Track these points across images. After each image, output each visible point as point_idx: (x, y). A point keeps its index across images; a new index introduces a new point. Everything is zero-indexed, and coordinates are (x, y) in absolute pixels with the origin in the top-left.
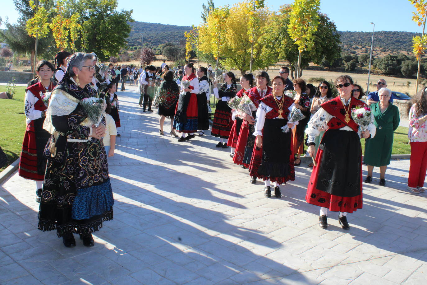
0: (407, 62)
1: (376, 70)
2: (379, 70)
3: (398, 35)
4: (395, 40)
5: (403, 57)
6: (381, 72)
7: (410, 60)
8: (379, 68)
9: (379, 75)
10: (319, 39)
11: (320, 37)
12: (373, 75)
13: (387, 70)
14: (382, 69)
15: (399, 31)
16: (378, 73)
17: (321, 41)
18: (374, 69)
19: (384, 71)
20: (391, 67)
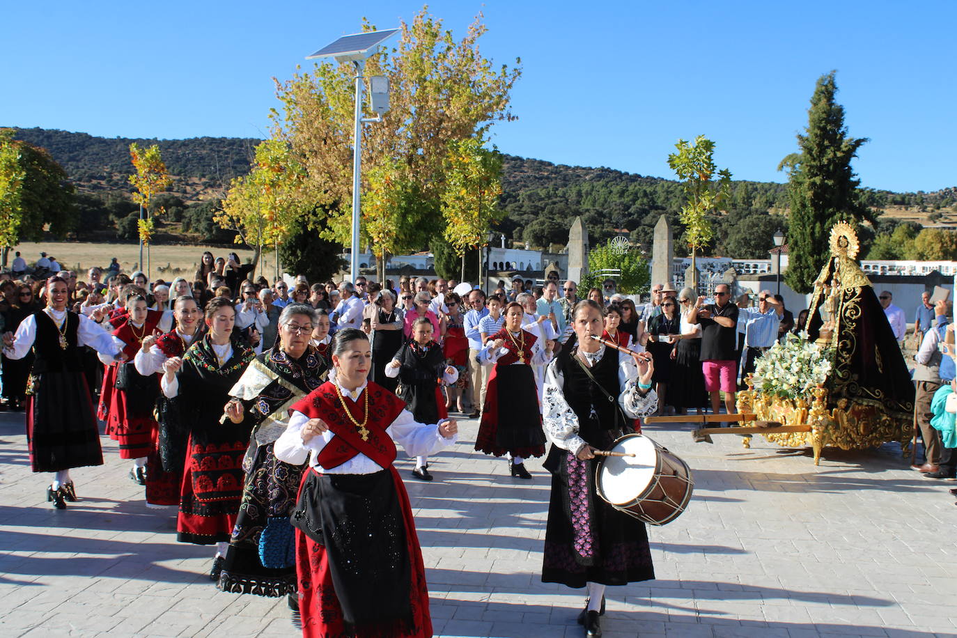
1: (190, 234)
2: (196, 235)
3: (242, 146)
4: (236, 158)
6: (201, 239)
8: (197, 230)
9: (196, 245)
10: (35, 195)
11: (35, 192)
12: (183, 247)
13: (214, 232)
15: (242, 138)
16: (194, 241)
17: (38, 200)
18: (183, 231)
19: (207, 235)
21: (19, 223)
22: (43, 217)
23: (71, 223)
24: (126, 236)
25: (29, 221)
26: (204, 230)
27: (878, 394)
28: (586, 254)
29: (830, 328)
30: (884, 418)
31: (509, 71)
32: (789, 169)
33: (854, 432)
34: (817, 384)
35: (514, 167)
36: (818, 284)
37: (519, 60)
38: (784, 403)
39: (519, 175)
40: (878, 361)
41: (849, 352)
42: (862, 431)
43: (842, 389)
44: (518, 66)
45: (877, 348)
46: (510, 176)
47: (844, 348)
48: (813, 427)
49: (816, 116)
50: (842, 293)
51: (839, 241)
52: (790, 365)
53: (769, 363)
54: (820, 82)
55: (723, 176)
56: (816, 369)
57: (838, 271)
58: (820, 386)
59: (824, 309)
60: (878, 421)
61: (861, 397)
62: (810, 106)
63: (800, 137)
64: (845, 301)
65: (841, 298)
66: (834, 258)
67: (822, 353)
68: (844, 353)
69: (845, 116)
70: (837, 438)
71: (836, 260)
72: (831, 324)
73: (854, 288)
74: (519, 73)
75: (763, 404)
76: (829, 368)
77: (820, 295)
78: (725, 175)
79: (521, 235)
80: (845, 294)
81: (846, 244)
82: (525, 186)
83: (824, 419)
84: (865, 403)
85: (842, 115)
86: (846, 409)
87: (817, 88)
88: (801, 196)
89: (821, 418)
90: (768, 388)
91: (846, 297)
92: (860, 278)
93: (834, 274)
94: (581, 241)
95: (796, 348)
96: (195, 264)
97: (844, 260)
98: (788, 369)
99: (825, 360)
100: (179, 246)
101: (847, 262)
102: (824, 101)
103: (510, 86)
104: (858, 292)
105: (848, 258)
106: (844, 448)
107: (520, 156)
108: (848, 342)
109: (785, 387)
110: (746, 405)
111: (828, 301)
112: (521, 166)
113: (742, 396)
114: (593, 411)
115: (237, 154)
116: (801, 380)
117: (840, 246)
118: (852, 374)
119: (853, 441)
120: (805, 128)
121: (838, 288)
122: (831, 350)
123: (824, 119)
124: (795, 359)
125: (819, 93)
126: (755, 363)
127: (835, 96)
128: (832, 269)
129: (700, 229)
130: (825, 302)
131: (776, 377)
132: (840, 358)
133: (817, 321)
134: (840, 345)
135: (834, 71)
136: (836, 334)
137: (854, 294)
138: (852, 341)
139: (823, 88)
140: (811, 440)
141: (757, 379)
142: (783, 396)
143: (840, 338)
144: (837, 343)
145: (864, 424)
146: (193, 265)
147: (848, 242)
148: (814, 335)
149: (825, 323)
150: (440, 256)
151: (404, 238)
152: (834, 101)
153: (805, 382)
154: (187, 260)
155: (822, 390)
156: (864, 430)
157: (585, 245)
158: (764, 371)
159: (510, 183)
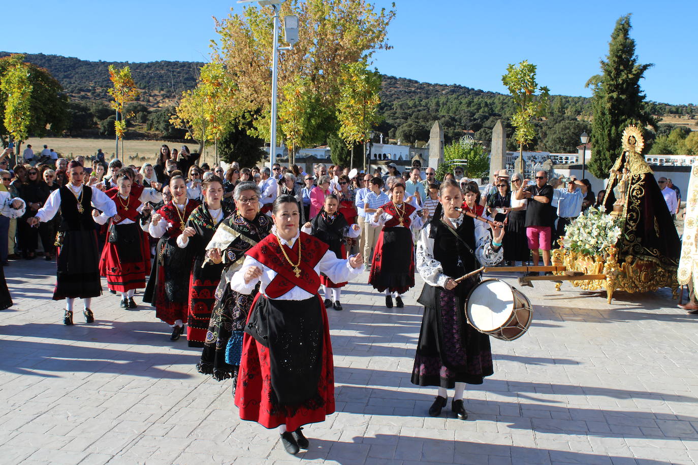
1: (152, 132)
2: (157, 132)
3: (190, 67)
4: (186, 76)
6: (160, 136)
8: (157, 129)
9: (157, 140)
10: (39, 103)
11: (40, 101)
12: (147, 141)
13: (170, 131)
15: (190, 61)
16: (155, 137)
17: (42, 107)
18: (148, 130)
19: (165, 133)
21: (28, 123)
22: (45, 119)
23: (66, 124)
24: (106, 133)
25: (36, 122)
26: (162, 129)
27: (655, 252)
28: (442, 148)
29: (621, 204)
30: (660, 270)
31: (386, 12)
32: (593, 87)
33: (637, 280)
34: (610, 245)
35: (389, 84)
36: (613, 171)
37: (394, 4)
38: (586, 258)
39: (393, 90)
40: (656, 228)
41: (635, 221)
42: (643, 279)
43: (629, 248)
44: (393, 9)
45: (655, 218)
46: (386, 91)
47: (631, 218)
48: (607, 276)
49: (615, 47)
50: (630, 178)
51: (629, 140)
52: (591, 230)
53: (576, 229)
54: (619, 23)
55: (543, 91)
56: (610, 234)
57: (628, 162)
58: (613, 246)
59: (617, 189)
60: (655, 272)
61: (643, 254)
62: (610, 39)
63: (603, 63)
64: (633, 184)
65: (630, 182)
66: (625, 152)
67: (615, 222)
68: (631, 222)
69: (636, 47)
70: (624, 285)
71: (627, 154)
72: (622, 201)
73: (639, 175)
74: (394, 14)
75: (571, 259)
76: (620, 233)
77: (614, 180)
78: (545, 90)
79: (394, 134)
80: (633, 179)
81: (634, 142)
82: (398, 98)
83: (615, 270)
84: (646, 259)
85: (634, 46)
86: (632, 263)
87: (616, 27)
88: (602, 107)
89: (613, 269)
90: (575, 247)
91: (634, 181)
92: (644, 167)
93: (625, 164)
94: (438, 138)
95: (596, 218)
96: (156, 154)
97: (633, 154)
98: (589, 233)
99: (617, 227)
100: (144, 141)
101: (635, 156)
102: (621, 35)
103: (387, 24)
104: (643, 177)
105: (635, 153)
106: (630, 291)
107: (394, 76)
108: (634, 214)
109: (587, 247)
110: (558, 260)
111: (620, 184)
112: (395, 83)
113: (555, 253)
114: (460, 261)
115: (187, 73)
116: (599, 242)
117: (630, 144)
118: (637, 237)
119: (636, 287)
120: (606, 56)
121: (628, 174)
122: (621, 220)
123: (621, 50)
124: (595, 226)
125: (618, 30)
126: (565, 229)
127: (629, 33)
128: (623, 160)
129: (525, 130)
130: (618, 184)
131: (581, 239)
132: (628, 226)
133: (612, 199)
134: (628, 216)
135: (630, 14)
136: (625, 208)
137: (639, 179)
138: (637, 213)
139: (621, 26)
140: (605, 285)
141: (567, 240)
142: (586, 253)
143: (629, 211)
144: (626, 214)
145: (645, 274)
146: (155, 155)
147: (636, 141)
148: (609, 209)
149: (618, 200)
150: (335, 149)
151: (308, 135)
152: (628, 36)
153: (602, 243)
154: (150, 151)
155: (614, 249)
156: (645, 279)
157: (442, 142)
158: (572, 235)
159: (386, 96)
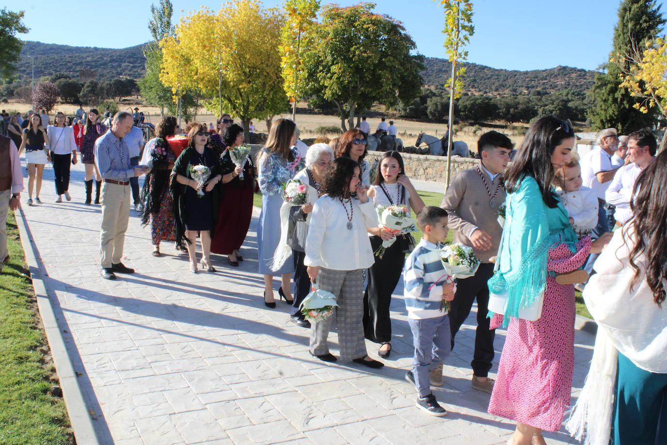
0: (435, 99)
1: (391, 112)
2: (395, 112)
5: (428, 92)
6: (398, 115)
7: (437, 96)
8: (396, 109)
13: (408, 111)
14: (401, 109)
18: (386, 110)
19: (403, 113)
20: (413, 106)
35: (580, 76)
39: (583, 81)
46: (577, 82)
82: (588, 88)
112: (584, 75)
159: (577, 86)
